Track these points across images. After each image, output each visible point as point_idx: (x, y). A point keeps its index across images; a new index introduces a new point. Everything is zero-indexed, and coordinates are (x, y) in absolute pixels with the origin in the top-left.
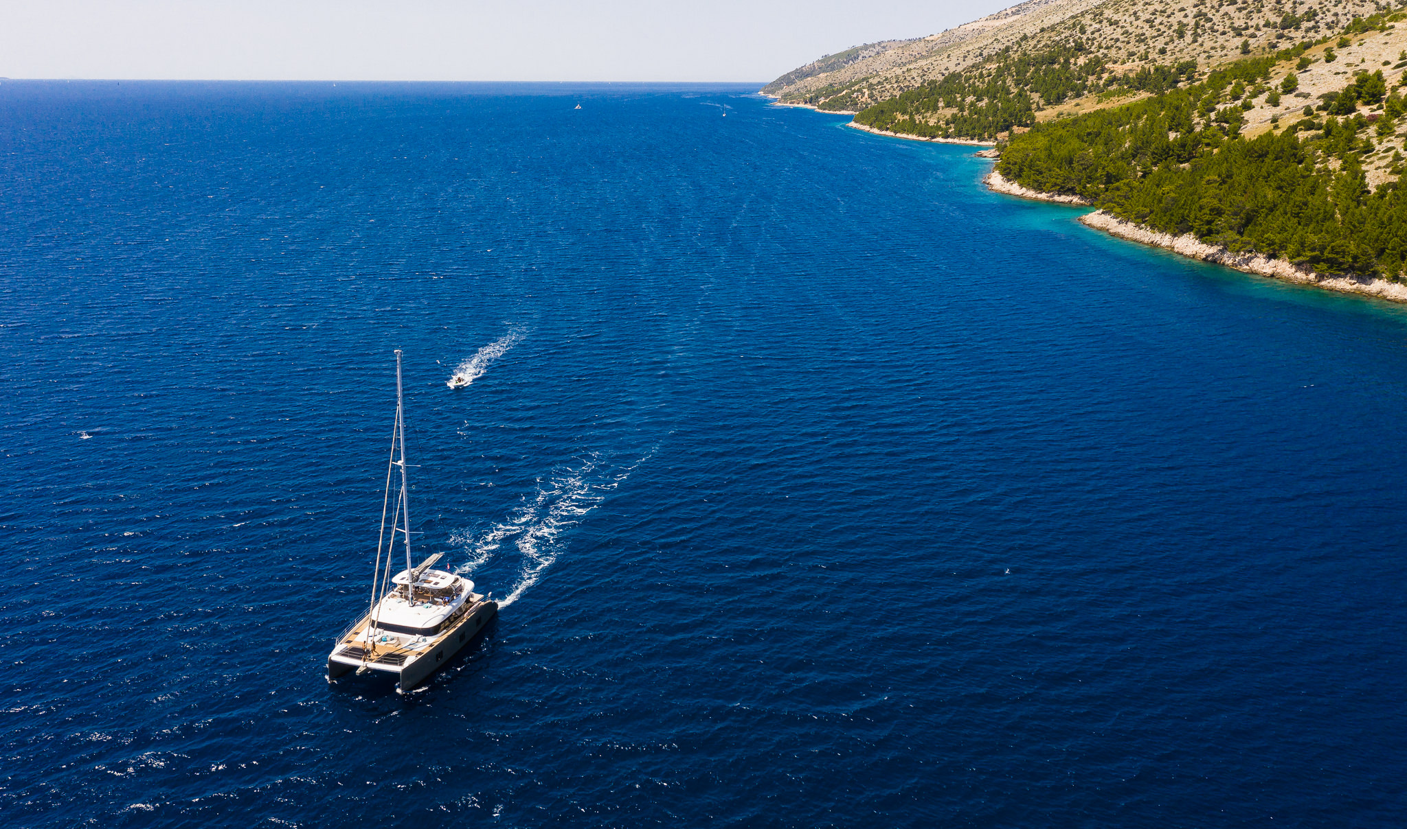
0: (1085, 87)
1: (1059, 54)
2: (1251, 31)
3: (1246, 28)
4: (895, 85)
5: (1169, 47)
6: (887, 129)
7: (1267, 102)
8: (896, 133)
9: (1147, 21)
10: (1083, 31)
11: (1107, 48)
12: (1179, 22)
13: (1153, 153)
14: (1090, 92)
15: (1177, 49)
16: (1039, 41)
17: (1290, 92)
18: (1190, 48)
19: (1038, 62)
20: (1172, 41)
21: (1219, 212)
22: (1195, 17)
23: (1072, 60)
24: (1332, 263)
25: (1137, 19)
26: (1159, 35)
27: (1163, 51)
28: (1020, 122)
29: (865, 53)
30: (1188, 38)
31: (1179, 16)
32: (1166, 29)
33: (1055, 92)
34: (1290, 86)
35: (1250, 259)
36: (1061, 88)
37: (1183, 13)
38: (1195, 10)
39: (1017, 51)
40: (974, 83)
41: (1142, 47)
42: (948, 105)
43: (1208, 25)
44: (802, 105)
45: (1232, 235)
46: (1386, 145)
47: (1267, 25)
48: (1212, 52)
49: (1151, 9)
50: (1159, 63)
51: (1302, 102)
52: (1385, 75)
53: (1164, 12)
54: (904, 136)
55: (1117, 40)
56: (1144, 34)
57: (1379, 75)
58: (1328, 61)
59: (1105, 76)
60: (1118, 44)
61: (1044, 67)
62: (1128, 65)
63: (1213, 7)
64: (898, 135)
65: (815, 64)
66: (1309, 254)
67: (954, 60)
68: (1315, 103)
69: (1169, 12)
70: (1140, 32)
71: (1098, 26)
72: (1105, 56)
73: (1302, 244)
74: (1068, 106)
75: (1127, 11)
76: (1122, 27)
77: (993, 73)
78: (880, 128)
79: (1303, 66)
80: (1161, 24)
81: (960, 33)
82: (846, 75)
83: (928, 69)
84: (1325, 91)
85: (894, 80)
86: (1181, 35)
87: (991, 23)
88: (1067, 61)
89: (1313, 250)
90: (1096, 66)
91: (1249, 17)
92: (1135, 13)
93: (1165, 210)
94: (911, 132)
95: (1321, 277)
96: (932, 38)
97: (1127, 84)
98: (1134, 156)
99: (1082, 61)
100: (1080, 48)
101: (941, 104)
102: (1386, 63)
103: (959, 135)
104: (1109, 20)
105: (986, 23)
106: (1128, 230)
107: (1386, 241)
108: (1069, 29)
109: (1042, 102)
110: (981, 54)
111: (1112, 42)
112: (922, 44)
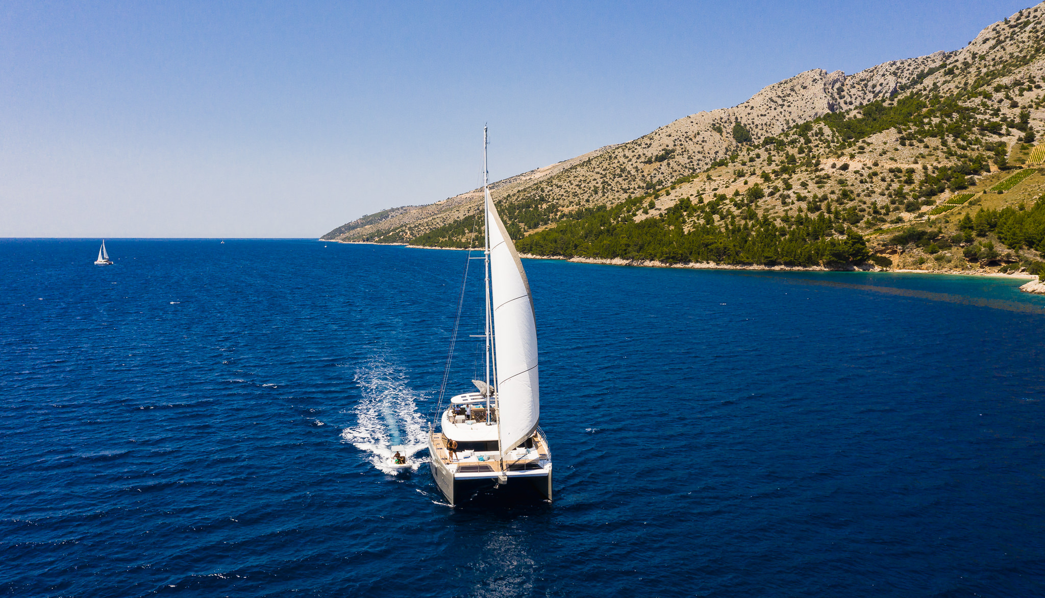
0: (549, 220)
1: (532, 203)
2: (632, 190)
3: (629, 189)
4: (427, 228)
5: (591, 199)
6: (436, 246)
7: (643, 212)
8: (442, 247)
9: (577, 185)
10: (543, 190)
11: (557, 199)
12: (594, 186)
13: (595, 235)
14: (552, 222)
15: (595, 200)
16: (518, 197)
17: (652, 208)
18: (602, 199)
19: (520, 207)
20: (592, 195)
21: (628, 245)
22: (602, 183)
23: (539, 206)
24: (673, 258)
25: (572, 184)
26: (585, 193)
27: (588, 201)
28: (516, 237)
29: (393, 214)
30: (600, 194)
31: (594, 183)
32: (587, 190)
33: (533, 222)
34: (652, 206)
35: (644, 262)
36: (536, 220)
37: (595, 182)
38: (602, 180)
39: (506, 202)
41: (577, 199)
42: (471, 231)
43: (609, 187)
44: (361, 243)
45: (635, 254)
46: (690, 220)
47: (639, 187)
48: (613, 201)
49: (578, 179)
50: (587, 206)
51: (658, 212)
52: (691, 200)
53: (586, 181)
54: (447, 248)
55: (563, 195)
56: (576, 192)
57: (688, 199)
58: (667, 195)
59: (559, 213)
60: (563, 197)
61: (524, 210)
62: (570, 208)
63: (610, 178)
64: (443, 248)
65: (359, 221)
66: (665, 256)
67: (462, 213)
68: (664, 212)
69: (588, 181)
70: (574, 191)
71: (551, 188)
72: (557, 203)
73: (662, 253)
74: (541, 229)
75: (565, 180)
76: (564, 189)
78: (431, 246)
79: (657, 197)
80: (585, 187)
81: (458, 200)
82: (386, 225)
83: (447, 217)
84: (667, 207)
85: (425, 225)
86: (596, 193)
87: (477, 194)
88: (536, 206)
89: (667, 254)
90: (553, 209)
91: (629, 183)
92: (570, 181)
93: (606, 250)
94: (451, 246)
95: (671, 264)
96: (440, 203)
97: (571, 217)
98: (586, 237)
99: (545, 206)
100: (542, 200)
102: (692, 195)
104: (556, 185)
105: (474, 194)
106: (591, 261)
107: (692, 249)
108: (535, 190)
109: (526, 228)
110: (478, 209)
111: (560, 196)
112: (435, 206)
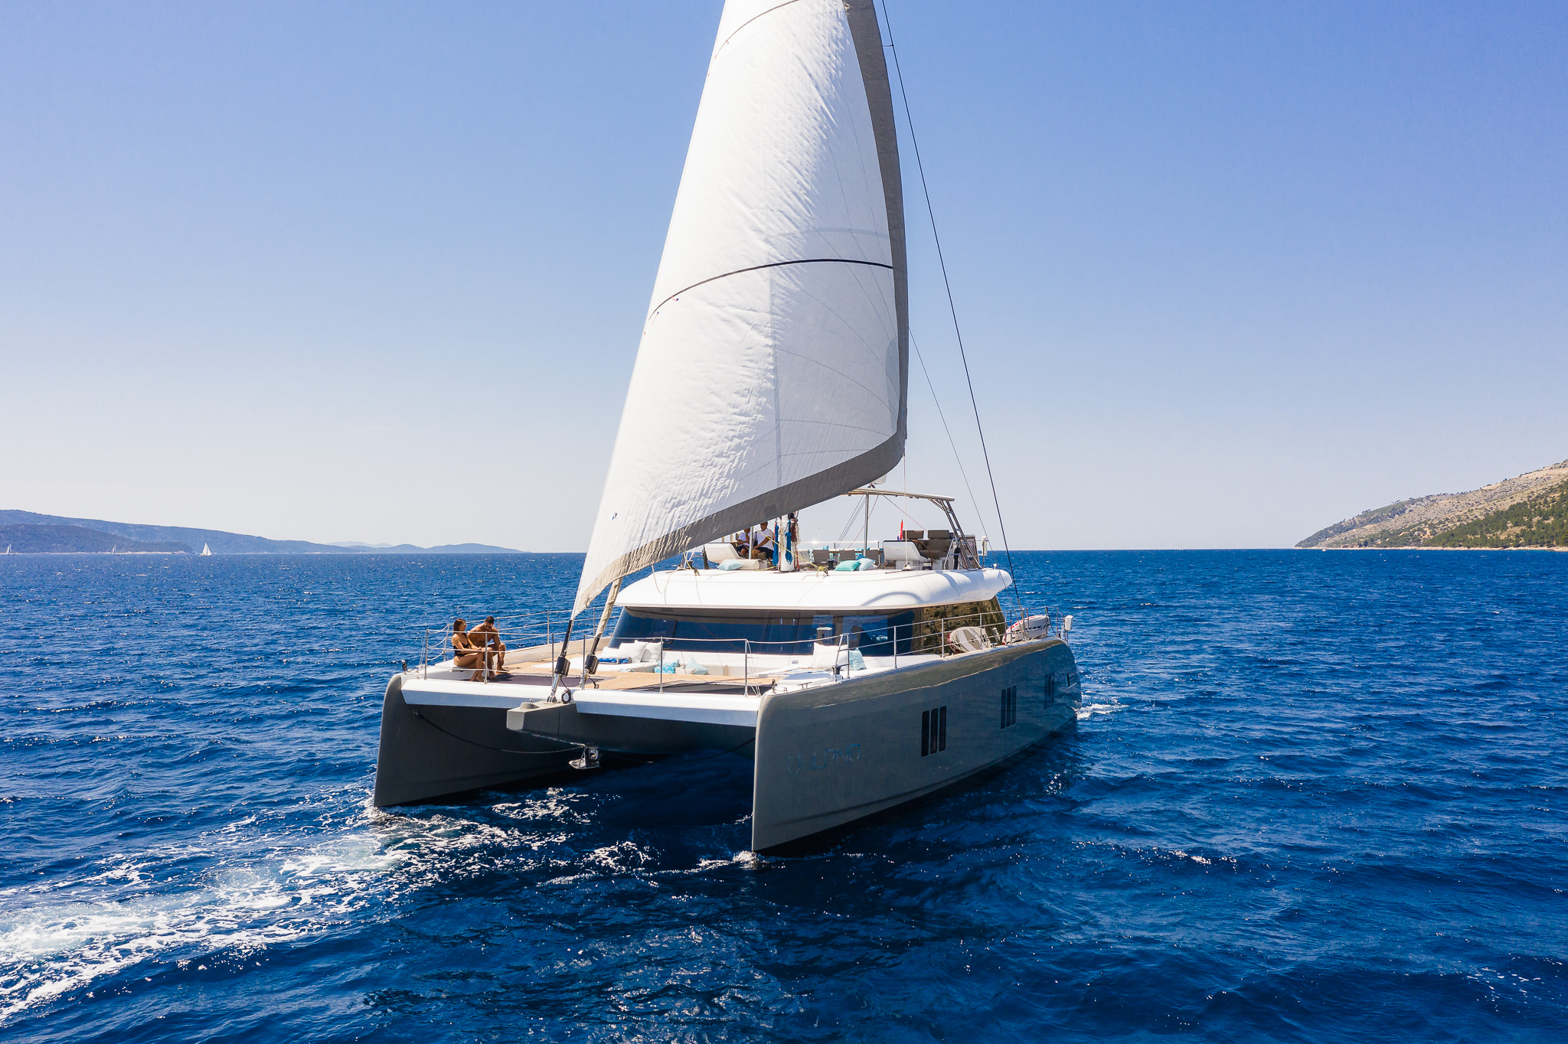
4: (1456, 522)
6: (1460, 546)
8: (1469, 547)
29: (1412, 506)
40: (1539, 508)
42: (1516, 524)
44: (1356, 548)
54: (1478, 548)
64: (1471, 548)
65: (1356, 519)
77: (1557, 499)
78: (1455, 546)
81: (1522, 482)
82: (1397, 523)
85: (1456, 520)
94: (1485, 545)
96: (1489, 488)
101: (1510, 525)
103: (1529, 543)
110: (1545, 490)
112: (1480, 492)
